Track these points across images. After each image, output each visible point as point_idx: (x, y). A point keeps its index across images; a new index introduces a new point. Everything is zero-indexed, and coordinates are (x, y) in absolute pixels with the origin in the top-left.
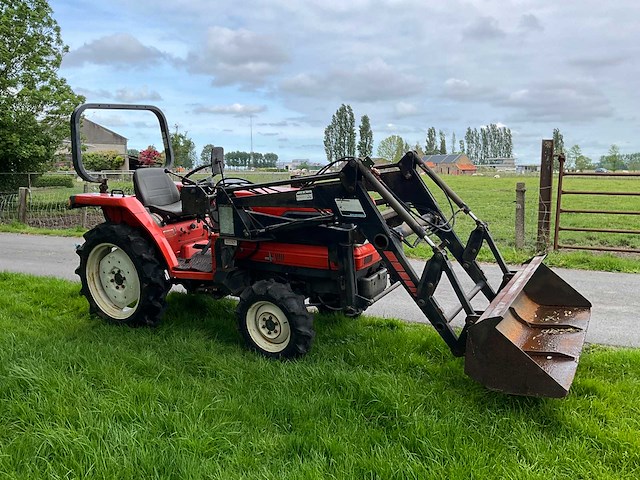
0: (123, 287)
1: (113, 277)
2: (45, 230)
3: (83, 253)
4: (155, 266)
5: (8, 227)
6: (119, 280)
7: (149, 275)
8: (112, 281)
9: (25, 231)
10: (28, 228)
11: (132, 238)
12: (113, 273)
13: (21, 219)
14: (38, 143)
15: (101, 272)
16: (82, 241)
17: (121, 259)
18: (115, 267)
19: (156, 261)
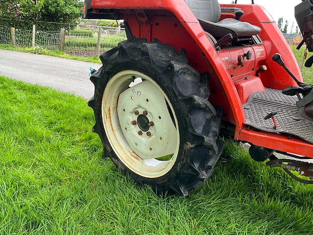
0: (149, 134)
1: (135, 118)
2: (75, 57)
3: (100, 81)
4: (209, 116)
5: (53, 53)
6: (144, 123)
7: (199, 131)
8: (134, 123)
9: (63, 56)
10: (65, 55)
11: (177, 66)
12: (137, 113)
13: (62, 49)
14: (76, 6)
15: (120, 109)
16: (98, 66)
17: (151, 97)
18: (140, 106)
19: (212, 108)
